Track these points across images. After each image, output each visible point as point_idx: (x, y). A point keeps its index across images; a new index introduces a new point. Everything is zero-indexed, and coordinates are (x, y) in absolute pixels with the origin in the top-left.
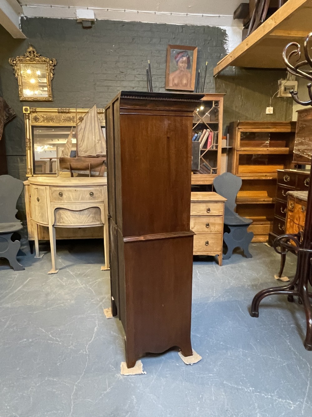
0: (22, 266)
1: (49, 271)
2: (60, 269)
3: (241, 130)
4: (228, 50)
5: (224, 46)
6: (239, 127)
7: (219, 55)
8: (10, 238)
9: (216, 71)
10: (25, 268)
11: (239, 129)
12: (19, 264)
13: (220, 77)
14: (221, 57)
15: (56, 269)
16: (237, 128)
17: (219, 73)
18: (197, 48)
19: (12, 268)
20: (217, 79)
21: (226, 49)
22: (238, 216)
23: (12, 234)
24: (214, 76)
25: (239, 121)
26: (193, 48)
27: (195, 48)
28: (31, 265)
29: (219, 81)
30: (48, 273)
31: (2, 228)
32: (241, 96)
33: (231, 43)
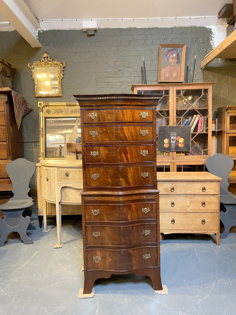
0: (31, 239)
1: (55, 245)
2: (64, 244)
3: (230, 114)
4: (214, 45)
5: (210, 42)
6: (228, 111)
7: (205, 50)
8: (22, 214)
9: (203, 64)
10: (34, 242)
11: (227, 113)
12: (28, 238)
13: (207, 68)
14: (208, 52)
15: (61, 244)
16: (226, 112)
17: (207, 65)
18: (185, 46)
19: (22, 242)
20: (204, 71)
21: (211, 44)
22: (232, 195)
23: (23, 211)
24: (202, 69)
25: (227, 106)
26: (182, 46)
27: (184, 45)
28: (39, 239)
29: (206, 72)
30: (54, 248)
31: (16, 205)
32: (228, 84)
33: (216, 40)
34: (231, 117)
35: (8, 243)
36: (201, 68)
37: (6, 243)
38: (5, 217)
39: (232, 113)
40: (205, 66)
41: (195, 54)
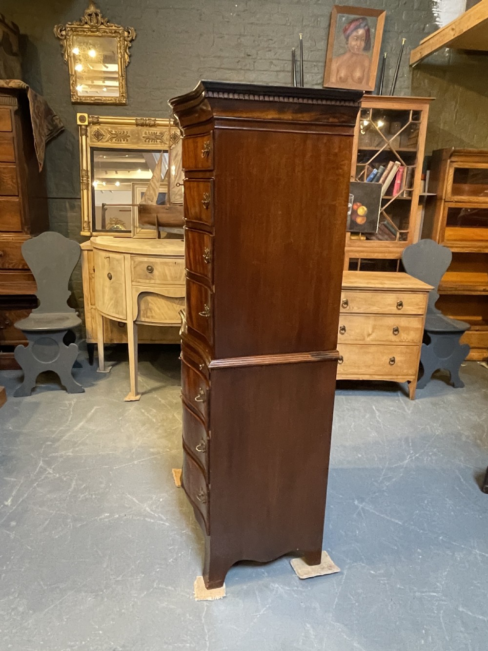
0: (80, 385)
1: (125, 396)
2: (143, 394)
3: (456, 165)
4: (439, 18)
5: (433, 9)
6: (453, 159)
7: (422, 26)
8: (62, 341)
9: (415, 57)
10: (85, 389)
11: (452, 162)
12: (75, 382)
13: (423, 67)
14: (426, 31)
15: (137, 394)
16: (449, 161)
17: (422, 59)
18: (384, 13)
19: (64, 388)
20: (416, 72)
21: (435, 15)
23: (64, 333)
24: (411, 66)
25: (453, 148)
26: (378, 13)
27: (382, 12)
28: (93, 385)
29: (419, 74)
30: (125, 400)
31: (49, 322)
32: (456, 103)
33: (445, 5)
34: (457, 171)
35: (38, 390)
36: (410, 64)
37: (33, 390)
38: (31, 343)
39: (459, 163)
40: (418, 61)
41: (402, 32)
